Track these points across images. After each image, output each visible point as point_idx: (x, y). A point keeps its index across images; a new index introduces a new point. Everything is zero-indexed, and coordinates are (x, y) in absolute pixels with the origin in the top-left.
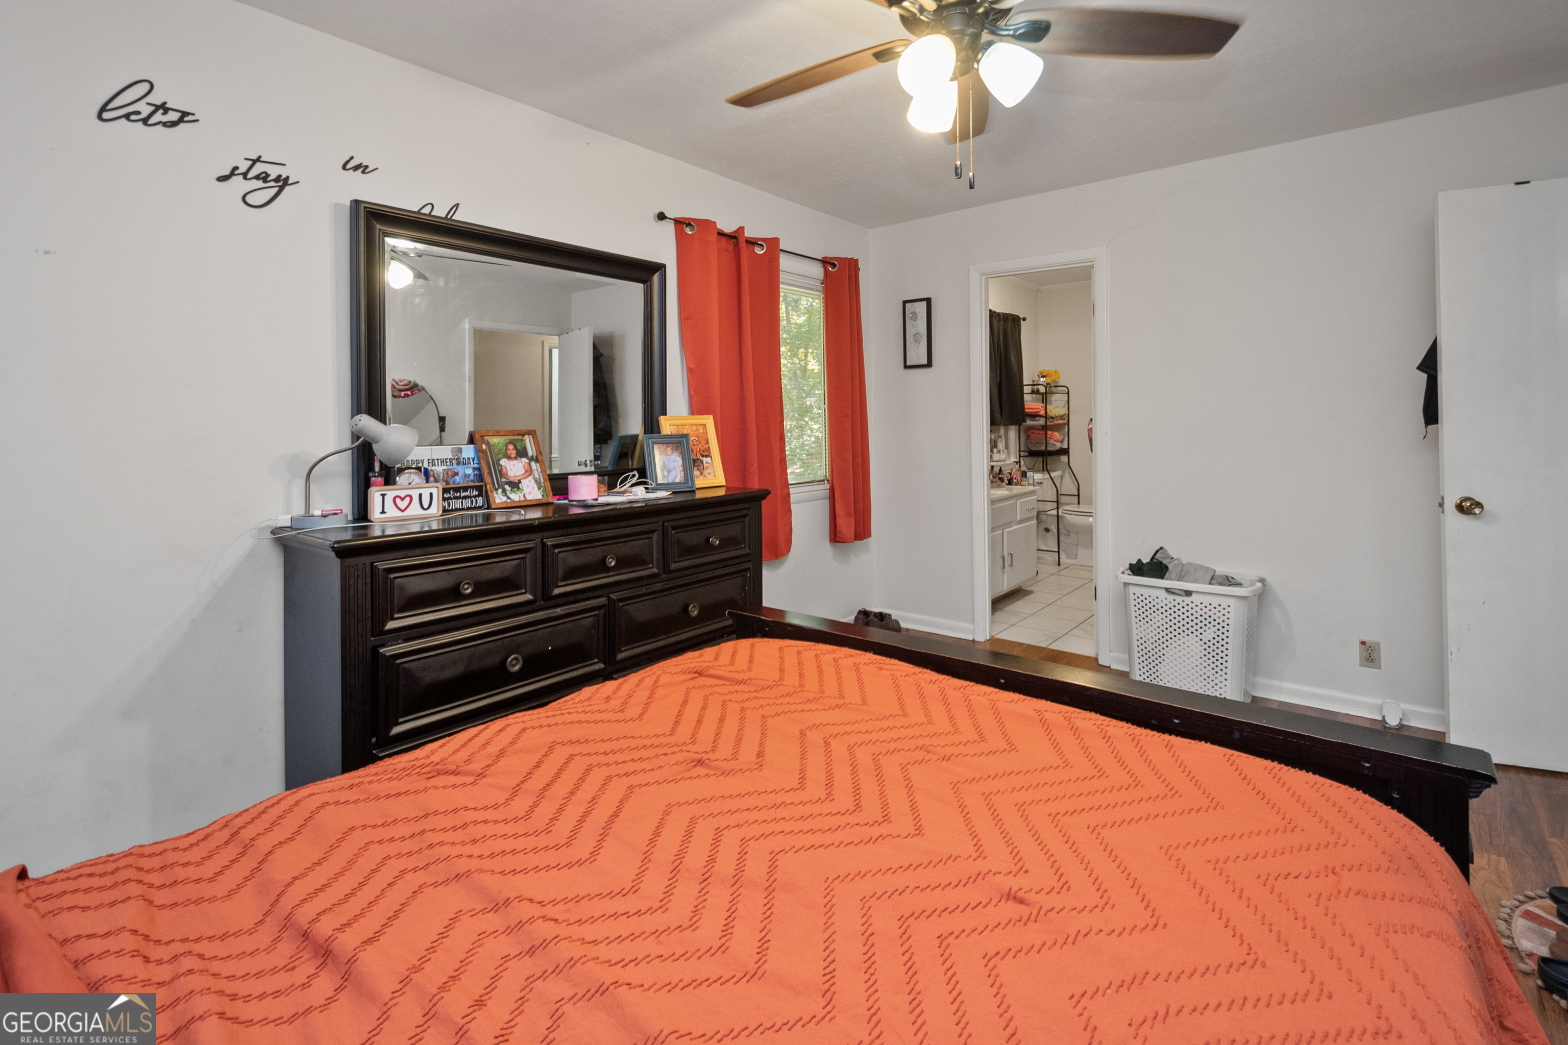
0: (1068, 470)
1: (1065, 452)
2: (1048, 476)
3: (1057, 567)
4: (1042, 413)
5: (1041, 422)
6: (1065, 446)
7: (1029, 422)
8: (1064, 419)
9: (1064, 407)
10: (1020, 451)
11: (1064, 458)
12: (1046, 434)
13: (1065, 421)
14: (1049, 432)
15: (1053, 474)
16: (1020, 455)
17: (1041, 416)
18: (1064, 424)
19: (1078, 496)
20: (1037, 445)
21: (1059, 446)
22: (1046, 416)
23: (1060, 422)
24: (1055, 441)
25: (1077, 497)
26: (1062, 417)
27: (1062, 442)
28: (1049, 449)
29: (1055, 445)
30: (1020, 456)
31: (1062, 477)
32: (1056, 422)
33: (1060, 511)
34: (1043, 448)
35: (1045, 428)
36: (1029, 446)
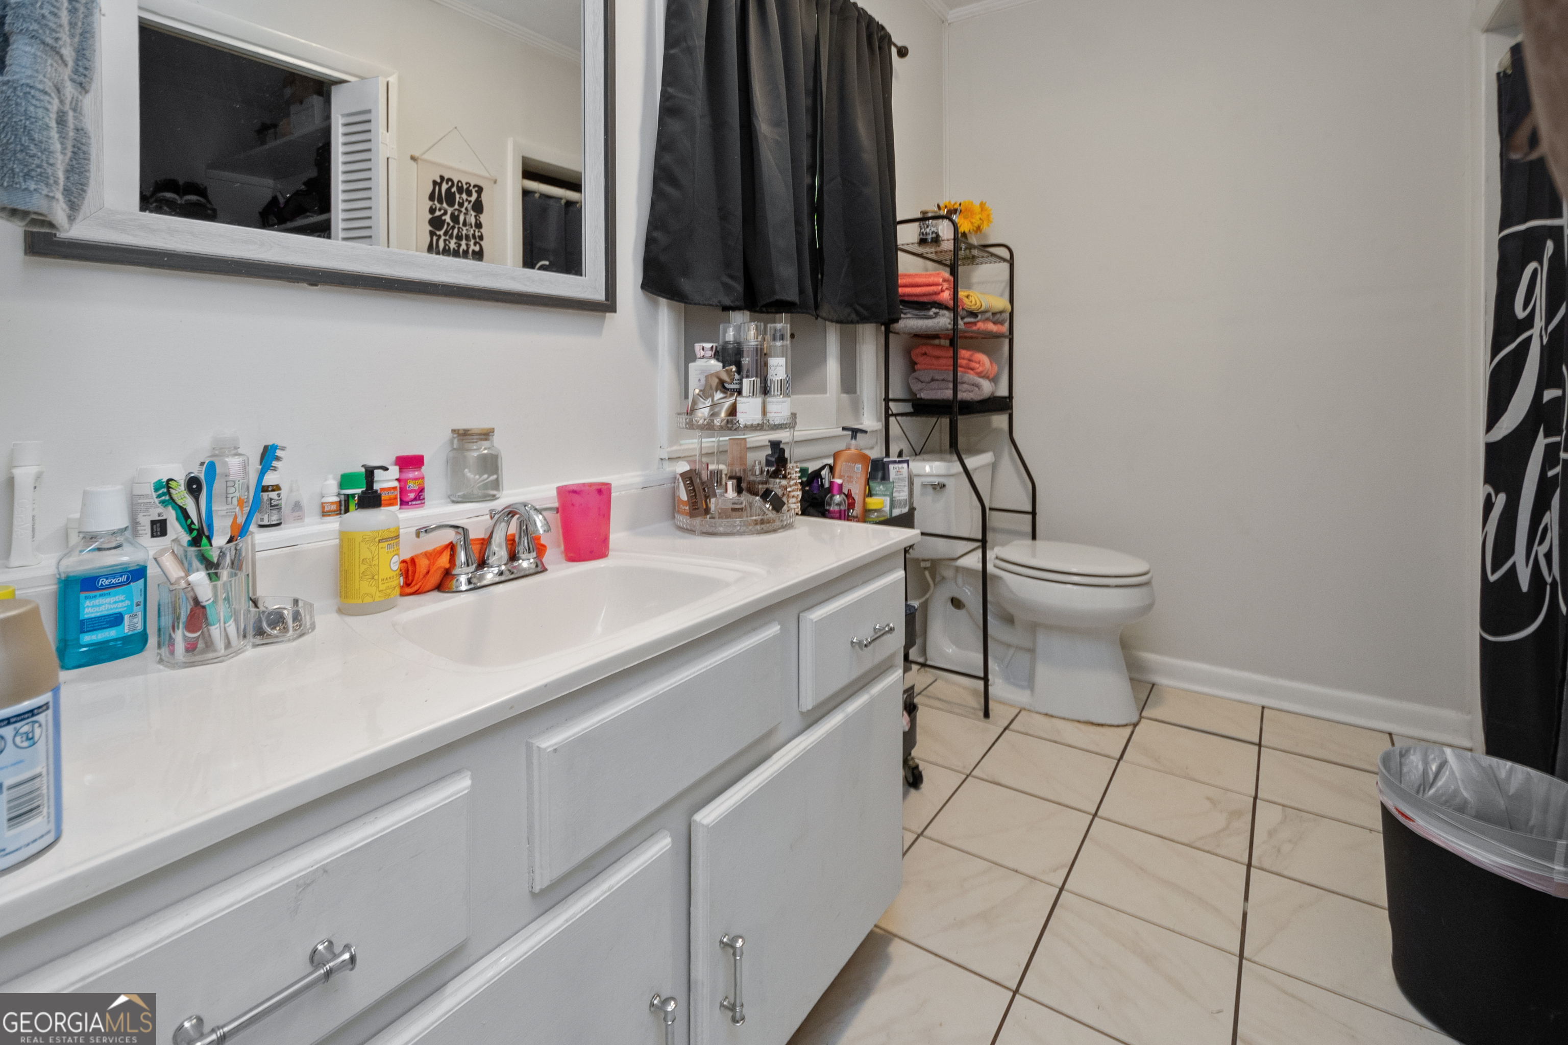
0: (1007, 452)
1: (1003, 405)
2: (957, 467)
3: (982, 724)
4: (946, 296)
5: (943, 321)
6: (1003, 392)
7: (910, 323)
8: (1002, 323)
9: (1002, 295)
10: (887, 400)
11: (999, 421)
12: (955, 358)
13: (1005, 328)
14: (964, 353)
15: (972, 462)
16: (887, 408)
17: (941, 306)
18: (998, 336)
19: (1033, 513)
20: (934, 385)
21: (987, 388)
22: (954, 307)
23: (991, 327)
24: (980, 375)
25: (1030, 517)
26: (995, 316)
27: (994, 380)
28: (961, 396)
29: (977, 386)
30: (887, 416)
31: (994, 466)
32: (981, 326)
33: (990, 555)
34: (948, 394)
35: (954, 339)
36: (915, 387)
